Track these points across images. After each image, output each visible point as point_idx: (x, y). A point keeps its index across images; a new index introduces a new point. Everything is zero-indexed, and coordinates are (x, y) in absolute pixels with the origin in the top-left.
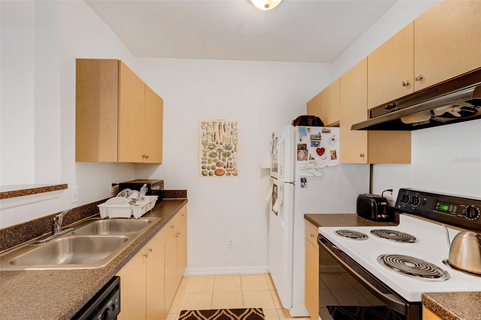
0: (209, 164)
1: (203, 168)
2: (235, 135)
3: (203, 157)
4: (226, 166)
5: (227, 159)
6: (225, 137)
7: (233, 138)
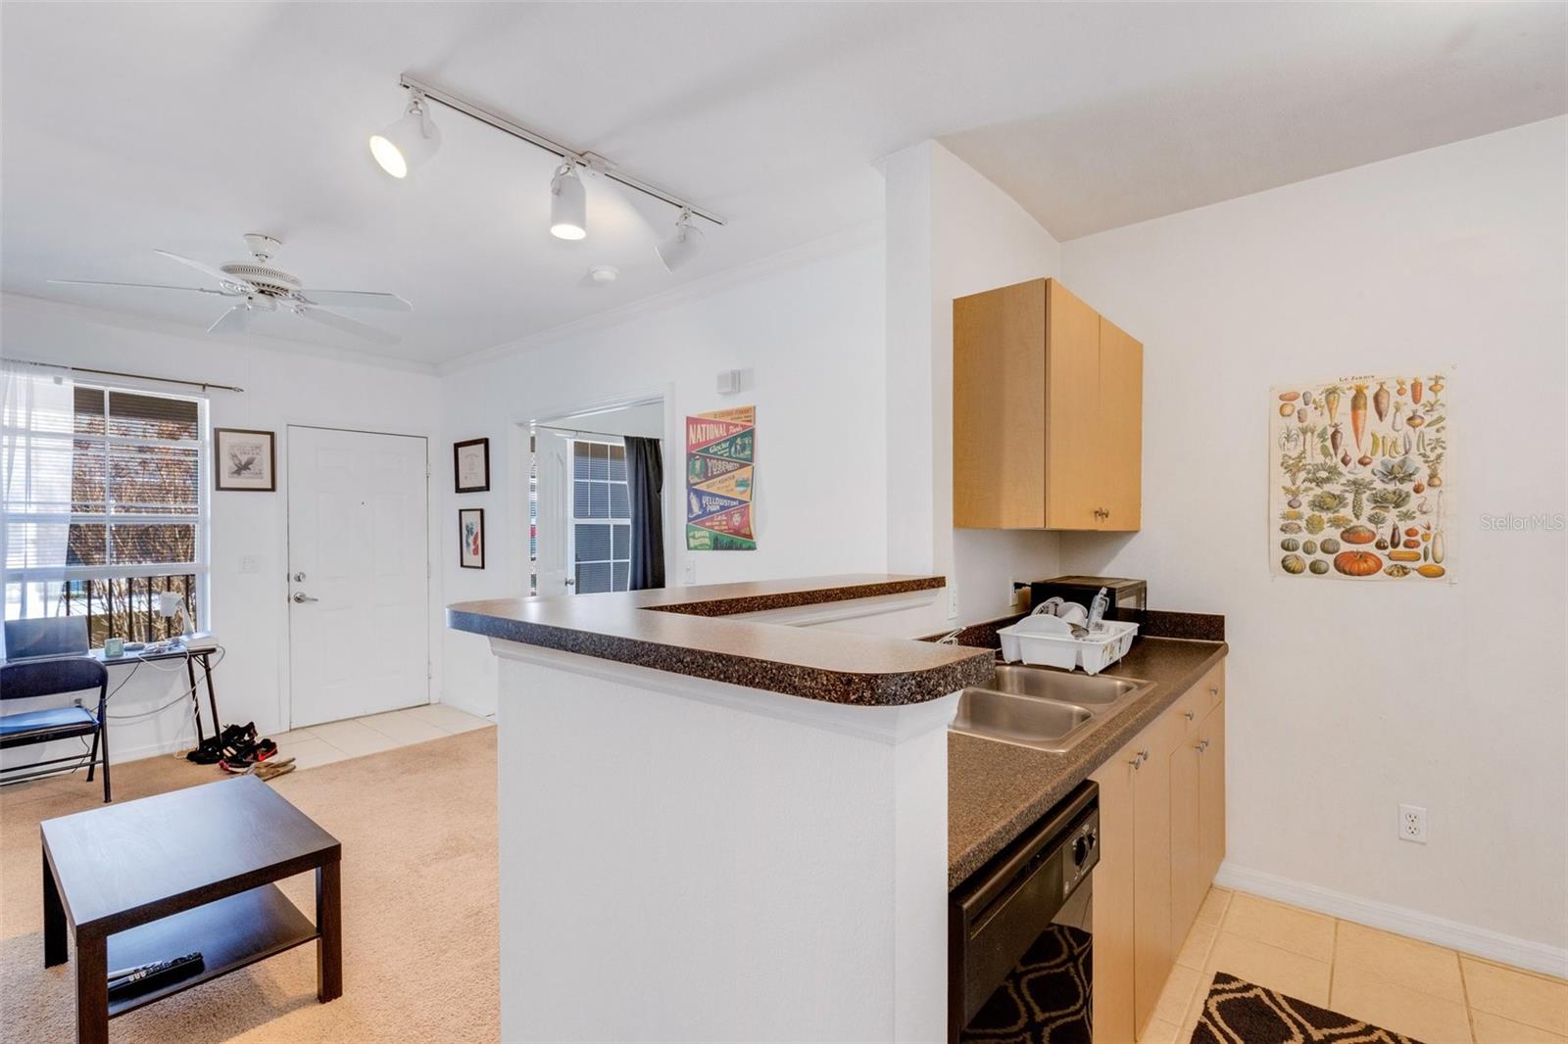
0: (1311, 532)
1: (1285, 547)
2: (1429, 425)
3: (1287, 509)
4: (1389, 541)
5: (1391, 515)
6: (1379, 436)
7: (1421, 436)
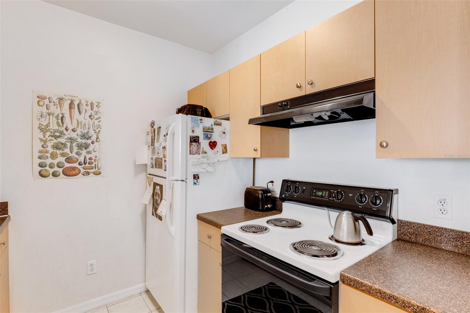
0: (52, 159)
1: (40, 165)
2: (96, 119)
3: (41, 148)
4: (83, 162)
5: (84, 152)
6: (80, 121)
7: (94, 123)
